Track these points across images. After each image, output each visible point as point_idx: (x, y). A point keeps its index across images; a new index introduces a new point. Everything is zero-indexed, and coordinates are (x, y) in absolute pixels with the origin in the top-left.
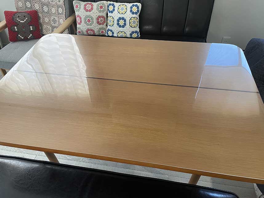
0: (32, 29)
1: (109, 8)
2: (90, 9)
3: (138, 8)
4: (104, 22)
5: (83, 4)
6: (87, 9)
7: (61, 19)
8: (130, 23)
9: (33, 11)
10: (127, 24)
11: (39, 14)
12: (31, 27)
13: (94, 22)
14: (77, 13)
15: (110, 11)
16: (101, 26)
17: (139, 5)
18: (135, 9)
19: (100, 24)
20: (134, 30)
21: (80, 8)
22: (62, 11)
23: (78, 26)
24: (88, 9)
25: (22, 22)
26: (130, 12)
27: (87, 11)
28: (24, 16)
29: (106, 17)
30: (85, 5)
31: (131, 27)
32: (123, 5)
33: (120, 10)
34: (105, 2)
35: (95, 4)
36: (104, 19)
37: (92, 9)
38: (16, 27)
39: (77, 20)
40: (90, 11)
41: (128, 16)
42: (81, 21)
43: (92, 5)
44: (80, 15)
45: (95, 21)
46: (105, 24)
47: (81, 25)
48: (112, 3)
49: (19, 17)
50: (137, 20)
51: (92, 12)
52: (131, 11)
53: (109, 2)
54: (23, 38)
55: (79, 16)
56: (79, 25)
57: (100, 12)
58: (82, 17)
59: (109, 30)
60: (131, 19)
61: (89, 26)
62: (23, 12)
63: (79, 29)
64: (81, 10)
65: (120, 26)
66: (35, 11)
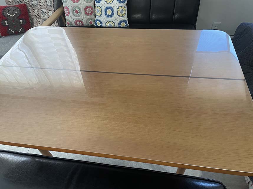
0: (22, 23)
4: (92, 12)
7: (50, 12)
8: (118, 12)
10: (114, 13)
11: (28, 7)
12: (21, 21)
13: (81, 13)
15: (97, 1)
16: (89, 16)
19: (88, 15)
20: (122, 19)
25: (12, 16)
27: (74, 2)
28: (14, 10)
31: (119, 16)
36: (92, 9)
38: (6, 22)
39: (65, 11)
40: (77, 2)
42: (69, 13)
45: (83, 12)
46: (93, 14)
49: (8, 11)
50: (125, 8)
54: (13, 32)
56: (67, 17)
57: (88, 2)
58: (70, 9)
59: (97, 20)
61: (77, 17)
62: (12, 6)
63: (67, 21)
64: (68, 1)
65: (108, 16)
66: (24, 4)
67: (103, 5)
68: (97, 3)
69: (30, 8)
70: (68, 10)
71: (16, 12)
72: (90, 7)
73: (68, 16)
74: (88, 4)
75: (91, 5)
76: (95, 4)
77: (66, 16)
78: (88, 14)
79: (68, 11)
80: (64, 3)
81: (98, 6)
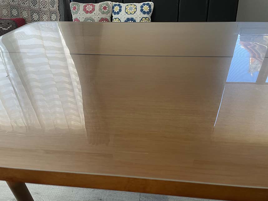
1: (114, 9)
2: (91, 10)
3: (150, 6)
5: (82, 5)
6: (87, 10)
9: (20, 19)
14: (74, 17)
15: (115, 12)
17: (151, 3)
18: (146, 8)
21: (79, 9)
22: (55, 18)
24: (89, 10)
25: (5, 29)
26: (140, 12)
27: (87, 12)
28: (8, 24)
29: (110, 20)
30: (85, 6)
33: (128, 10)
34: (109, 2)
35: (97, 5)
37: (93, 10)
40: (91, 12)
41: (138, 16)
43: (94, 6)
44: (78, 18)
48: (118, 3)
49: (1, 24)
51: (93, 14)
52: (142, 10)
53: (114, 3)
55: (76, 20)
57: (104, 14)
60: (141, 20)
62: (7, 19)
66: (22, 18)
67: (123, 16)
68: (115, 14)
71: (11, 26)
72: (106, 20)
74: (104, 16)
75: (107, 17)
81: (116, 18)
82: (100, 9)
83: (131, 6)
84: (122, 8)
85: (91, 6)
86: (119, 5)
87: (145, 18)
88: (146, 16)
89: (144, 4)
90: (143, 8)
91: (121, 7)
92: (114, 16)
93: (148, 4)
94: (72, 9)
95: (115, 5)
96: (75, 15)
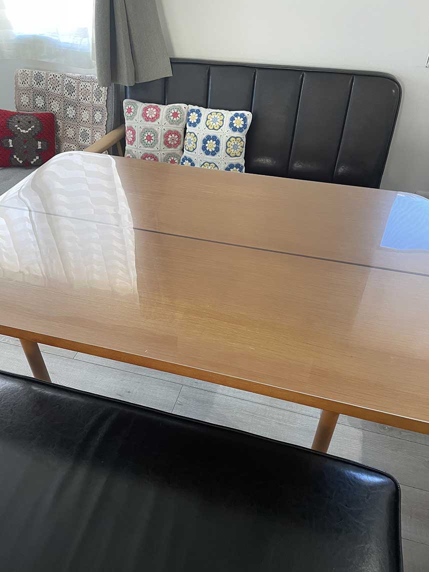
0: (40, 147)
1: (190, 117)
2: (153, 116)
3: (245, 120)
4: (179, 142)
5: (141, 106)
6: (148, 115)
7: (98, 134)
8: (227, 147)
9: (47, 113)
10: (221, 149)
11: (57, 120)
12: (39, 143)
13: (158, 141)
14: (128, 123)
15: (191, 123)
16: (170, 149)
17: (248, 115)
18: (239, 123)
19: (169, 146)
20: (234, 161)
21: (135, 113)
22: (100, 118)
23: (128, 147)
24: (150, 117)
25: (24, 131)
26: (229, 127)
27: (147, 119)
28: (30, 122)
29: (182, 134)
30: (146, 109)
31: (229, 155)
32: (217, 113)
33: (210, 123)
34: (183, 105)
35: (164, 109)
36: (179, 137)
37: (157, 116)
38: (10, 141)
39: (127, 135)
40: (153, 120)
41: (225, 133)
42: (134, 139)
43: (158, 110)
44: (134, 127)
45: (161, 139)
46: (179, 147)
47: (133, 146)
48: (196, 108)
49: (19, 122)
50: (242, 142)
51: (156, 123)
52: (231, 125)
53: (191, 107)
54: (21, 162)
55: (131, 129)
56: (130, 146)
57: (172, 124)
58: (136, 132)
59: (185, 158)
60: (229, 140)
61: (147, 149)
62: (27, 114)
63: (128, 153)
64: (136, 118)
65: (207, 153)
66: (50, 114)
67: (201, 131)
68: (190, 126)
69: (59, 122)
70: (134, 133)
71: (33, 127)
72: (176, 133)
73: (132, 144)
74: (173, 128)
75: (177, 129)
76: (186, 128)
77: (127, 145)
78: (171, 145)
79: (132, 136)
80: (127, 119)
81: (190, 133)
82: (168, 117)
83: (216, 116)
84: (202, 117)
85: (155, 110)
86: (198, 112)
87: (236, 138)
88: (237, 134)
89: (236, 115)
90: (234, 122)
91: (200, 115)
92: (189, 129)
93: (242, 116)
94: (125, 111)
95: (192, 111)
96: (129, 121)
